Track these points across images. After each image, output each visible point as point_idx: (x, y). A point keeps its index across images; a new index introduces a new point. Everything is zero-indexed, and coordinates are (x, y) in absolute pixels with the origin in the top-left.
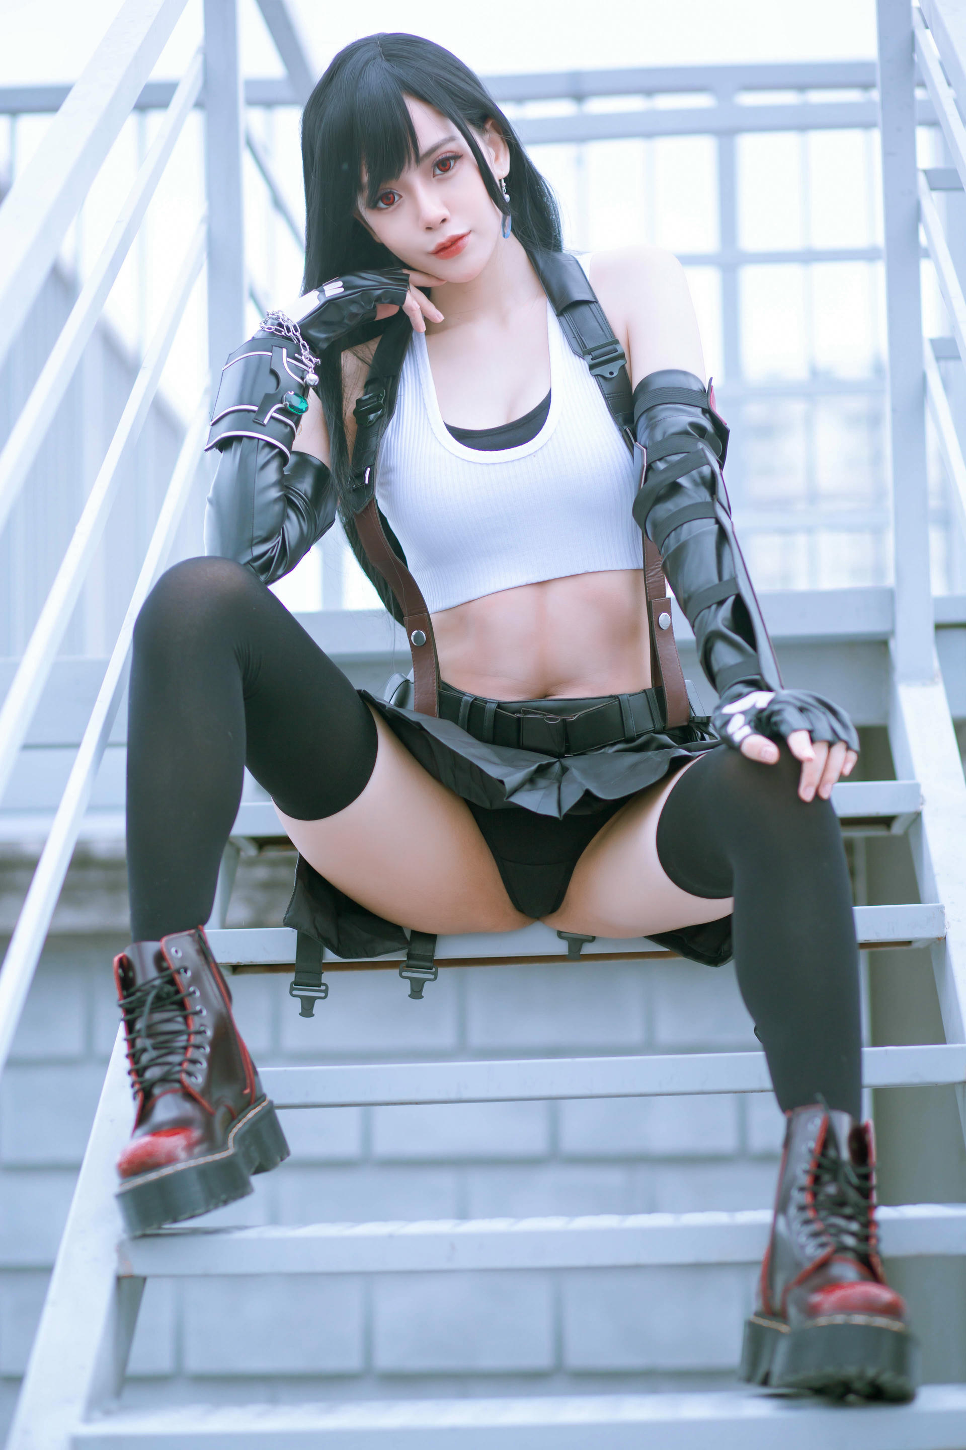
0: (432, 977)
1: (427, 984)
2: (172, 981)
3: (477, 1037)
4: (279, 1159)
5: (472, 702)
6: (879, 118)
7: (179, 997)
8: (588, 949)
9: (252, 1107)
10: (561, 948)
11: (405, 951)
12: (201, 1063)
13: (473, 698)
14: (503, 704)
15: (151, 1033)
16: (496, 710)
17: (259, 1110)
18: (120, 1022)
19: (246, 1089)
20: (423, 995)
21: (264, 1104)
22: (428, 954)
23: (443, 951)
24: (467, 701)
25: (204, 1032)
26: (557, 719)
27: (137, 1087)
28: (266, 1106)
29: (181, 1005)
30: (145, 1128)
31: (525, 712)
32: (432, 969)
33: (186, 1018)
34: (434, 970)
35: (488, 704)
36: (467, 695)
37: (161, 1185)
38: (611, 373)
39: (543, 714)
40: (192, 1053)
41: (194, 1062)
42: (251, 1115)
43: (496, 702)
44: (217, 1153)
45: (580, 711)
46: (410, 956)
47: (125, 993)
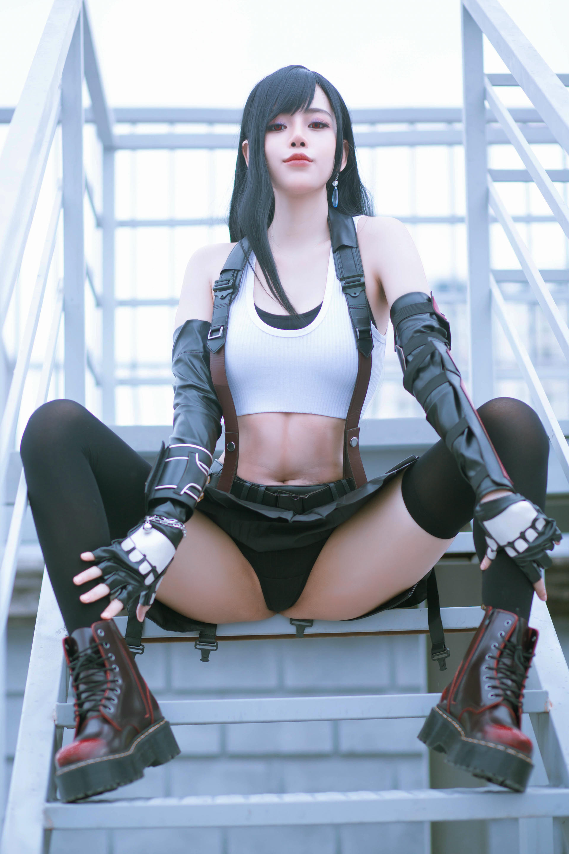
0: (215, 648)
1: (211, 653)
2: (97, 652)
3: (178, 683)
4: (170, 757)
5: (251, 486)
6: (464, 138)
7: (100, 660)
8: (308, 631)
9: (152, 725)
10: (292, 630)
11: (199, 632)
12: (114, 700)
13: (251, 484)
14: (269, 487)
15: (88, 681)
16: (265, 491)
17: (158, 726)
18: (70, 676)
19: (146, 714)
20: (209, 659)
21: (162, 723)
22: (212, 634)
23: (220, 633)
24: (247, 486)
25: (117, 681)
26: (297, 497)
27: (77, 713)
28: (162, 725)
29: (102, 665)
30: (79, 738)
31: (281, 493)
32: (214, 644)
33: (106, 672)
34: (216, 644)
35: (260, 487)
36: (248, 482)
37: (82, 770)
38: (355, 294)
39: (290, 494)
40: (109, 694)
41: (109, 699)
42: (151, 730)
43: (265, 486)
44: (122, 753)
45: (309, 493)
46: (201, 635)
47: (71, 659)
